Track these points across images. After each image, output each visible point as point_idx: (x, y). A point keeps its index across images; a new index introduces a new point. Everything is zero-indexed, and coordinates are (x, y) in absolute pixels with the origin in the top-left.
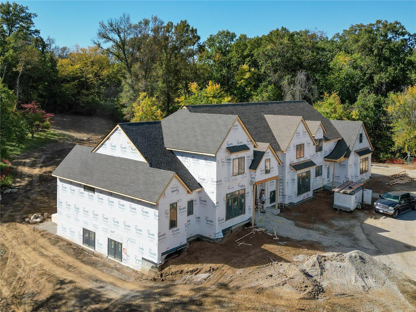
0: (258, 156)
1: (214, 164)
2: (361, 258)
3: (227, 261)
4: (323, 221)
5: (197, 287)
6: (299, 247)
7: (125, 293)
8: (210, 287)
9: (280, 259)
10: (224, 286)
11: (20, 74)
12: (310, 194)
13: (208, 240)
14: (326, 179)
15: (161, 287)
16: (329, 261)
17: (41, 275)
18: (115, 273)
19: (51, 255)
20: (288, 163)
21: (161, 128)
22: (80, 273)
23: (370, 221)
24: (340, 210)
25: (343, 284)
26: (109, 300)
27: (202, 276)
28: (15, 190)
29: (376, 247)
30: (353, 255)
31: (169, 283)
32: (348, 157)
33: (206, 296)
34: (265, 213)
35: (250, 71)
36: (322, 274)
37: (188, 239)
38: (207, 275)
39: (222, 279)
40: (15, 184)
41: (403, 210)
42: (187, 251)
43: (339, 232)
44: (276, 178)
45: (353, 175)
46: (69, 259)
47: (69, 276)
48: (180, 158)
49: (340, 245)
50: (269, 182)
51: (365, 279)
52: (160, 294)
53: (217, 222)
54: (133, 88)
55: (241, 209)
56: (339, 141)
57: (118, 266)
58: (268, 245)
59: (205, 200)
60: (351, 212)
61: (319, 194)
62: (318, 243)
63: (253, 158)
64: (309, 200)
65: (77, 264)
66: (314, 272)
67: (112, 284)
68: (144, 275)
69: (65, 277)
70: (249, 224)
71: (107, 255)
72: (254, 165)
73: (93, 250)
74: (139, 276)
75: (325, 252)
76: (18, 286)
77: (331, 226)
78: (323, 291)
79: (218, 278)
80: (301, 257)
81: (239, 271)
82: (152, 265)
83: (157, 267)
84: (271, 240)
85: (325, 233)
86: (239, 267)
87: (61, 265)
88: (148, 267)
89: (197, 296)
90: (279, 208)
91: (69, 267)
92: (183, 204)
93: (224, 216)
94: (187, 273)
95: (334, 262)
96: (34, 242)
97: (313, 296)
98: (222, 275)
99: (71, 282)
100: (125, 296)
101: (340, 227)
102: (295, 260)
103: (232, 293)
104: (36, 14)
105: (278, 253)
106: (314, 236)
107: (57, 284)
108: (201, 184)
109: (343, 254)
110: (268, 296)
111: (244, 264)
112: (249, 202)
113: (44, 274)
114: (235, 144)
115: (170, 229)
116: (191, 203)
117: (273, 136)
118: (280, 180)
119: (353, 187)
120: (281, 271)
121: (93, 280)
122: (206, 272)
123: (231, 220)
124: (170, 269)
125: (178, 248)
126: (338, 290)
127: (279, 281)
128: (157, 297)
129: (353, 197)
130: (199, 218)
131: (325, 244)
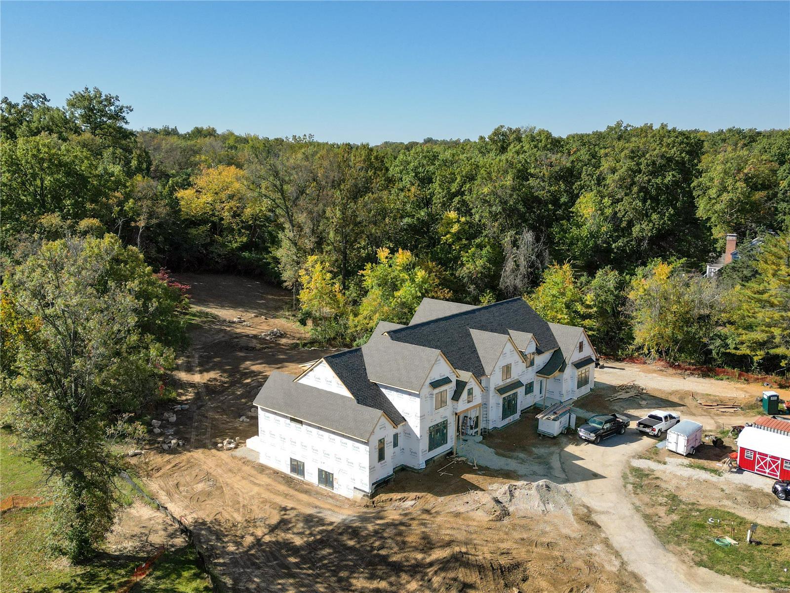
0: (461, 385)
1: (418, 400)
2: (547, 486)
3: (430, 490)
4: (524, 449)
5: (404, 512)
6: (496, 477)
7: (344, 517)
8: (416, 512)
9: (476, 488)
10: (427, 512)
11: (141, 231)
12: (517, 416)
13: (413, 470)
14: (538, 395)
15: (374, 513)
16: (518, 490)
17: (263, 502)
18: (330, 501)
19: (263, 483)
20: (492, 387)
21: (362, 356)
22: (299, 501)
23: (571, 449)
24: (544, 436)
25: (526, 509)
26: (331, 523)
27: (409, 503)
28: (187, 407)
29: (566, 476)
30: (541, 484)
31: (380, 509)
32: (563, 372)
33: (413, 519)
34: (467, 441)
35: (458, 221)
36: (511, 500)
37: (394, 469)
38: (413, 502)
39: (426, 506)
40: (180, 397)
41: (605, 436)
42: (394, 481)
43: (537, 460)
44: (479, 405)
45: (570, 389)
46: (283, 488)
47: (289, 504)
48: (383, 390)
49: (535, 473)
50: (472, 410)
51: (547, 505)
52: (375, 518)
53: (420, 454)
54: (296, 244)
55: (444, 440)
56: (555, 351)
57: (330, 494)
58: (467, 475)
59: (409, 433)
60: (554, 438)
61: (527, 415)
62: (515, 472)
63: (455, 388)
64: (516, 423)
65: (292, 492)
66: (504, 499)
67: (330, 510)
68: (356, 502)
69: (286, 505)
70: (450, 453)
71: (317, 483)
72: (456, 397)
73: (303, 479)
74: (353, 503)
75: (518, 480)
76: (246, 512)
77: (530, 453)
78: (509, 514)
79: (423, 505)
80: (495, 486)
81: (441, 499)
82: (364, 493)
83: (368, 496)
84: (471, 470)
85: (523, 461)
86: (441, 495)
87: (277, 493)
88: (360, 495)
89: (405, 520)
90: (481, 434)
91: (286, 496)
92: (389, 439)
93: (427, 449)
94: (396, 500)
95: (523, 491)
96: (239, 470)
97: (500, 519)
98: (426, 502)
99: (292, 509)
100: (345, 520)
101: (540, 454)
102: (490, 488)
103: (434, 517)
104: (130, 107)
105: (475, 483)
106: (512, 464)
107: (281, 511)
108: (405, 417)
109: (532, 483)
110: (464, 519)
111: (445, 492)
112: (452, 432)
113: (265, 502)
114: (438, 378)
115: (379, 462)
116: (396, 437)
117: (478, 357)
118: (484, 405)
119: (558, 412)
120: (476, 498)
121: (313, 507)
122: (412, 500)
123: (434, 450)
124: (380, 497)
125: (386, 478)
126: (522, 514)
127: (474, 506)
128: (372, 520)
129: (557, 423)
130: (403, 449)
131: (519, 473)
